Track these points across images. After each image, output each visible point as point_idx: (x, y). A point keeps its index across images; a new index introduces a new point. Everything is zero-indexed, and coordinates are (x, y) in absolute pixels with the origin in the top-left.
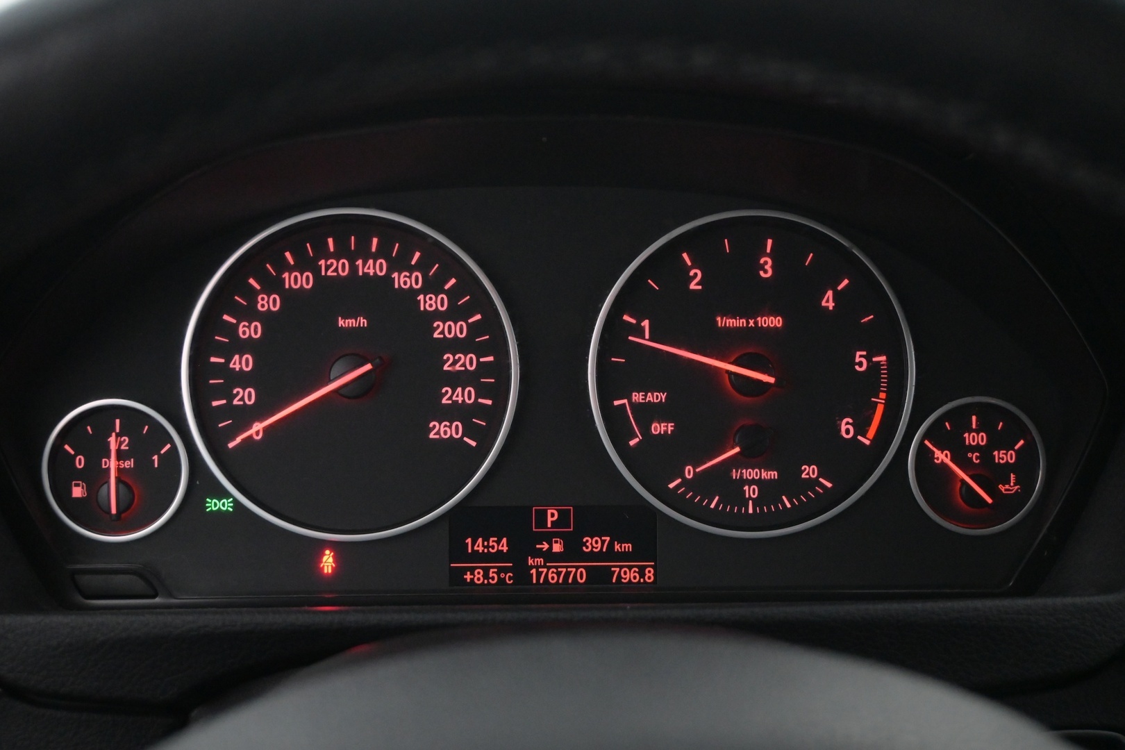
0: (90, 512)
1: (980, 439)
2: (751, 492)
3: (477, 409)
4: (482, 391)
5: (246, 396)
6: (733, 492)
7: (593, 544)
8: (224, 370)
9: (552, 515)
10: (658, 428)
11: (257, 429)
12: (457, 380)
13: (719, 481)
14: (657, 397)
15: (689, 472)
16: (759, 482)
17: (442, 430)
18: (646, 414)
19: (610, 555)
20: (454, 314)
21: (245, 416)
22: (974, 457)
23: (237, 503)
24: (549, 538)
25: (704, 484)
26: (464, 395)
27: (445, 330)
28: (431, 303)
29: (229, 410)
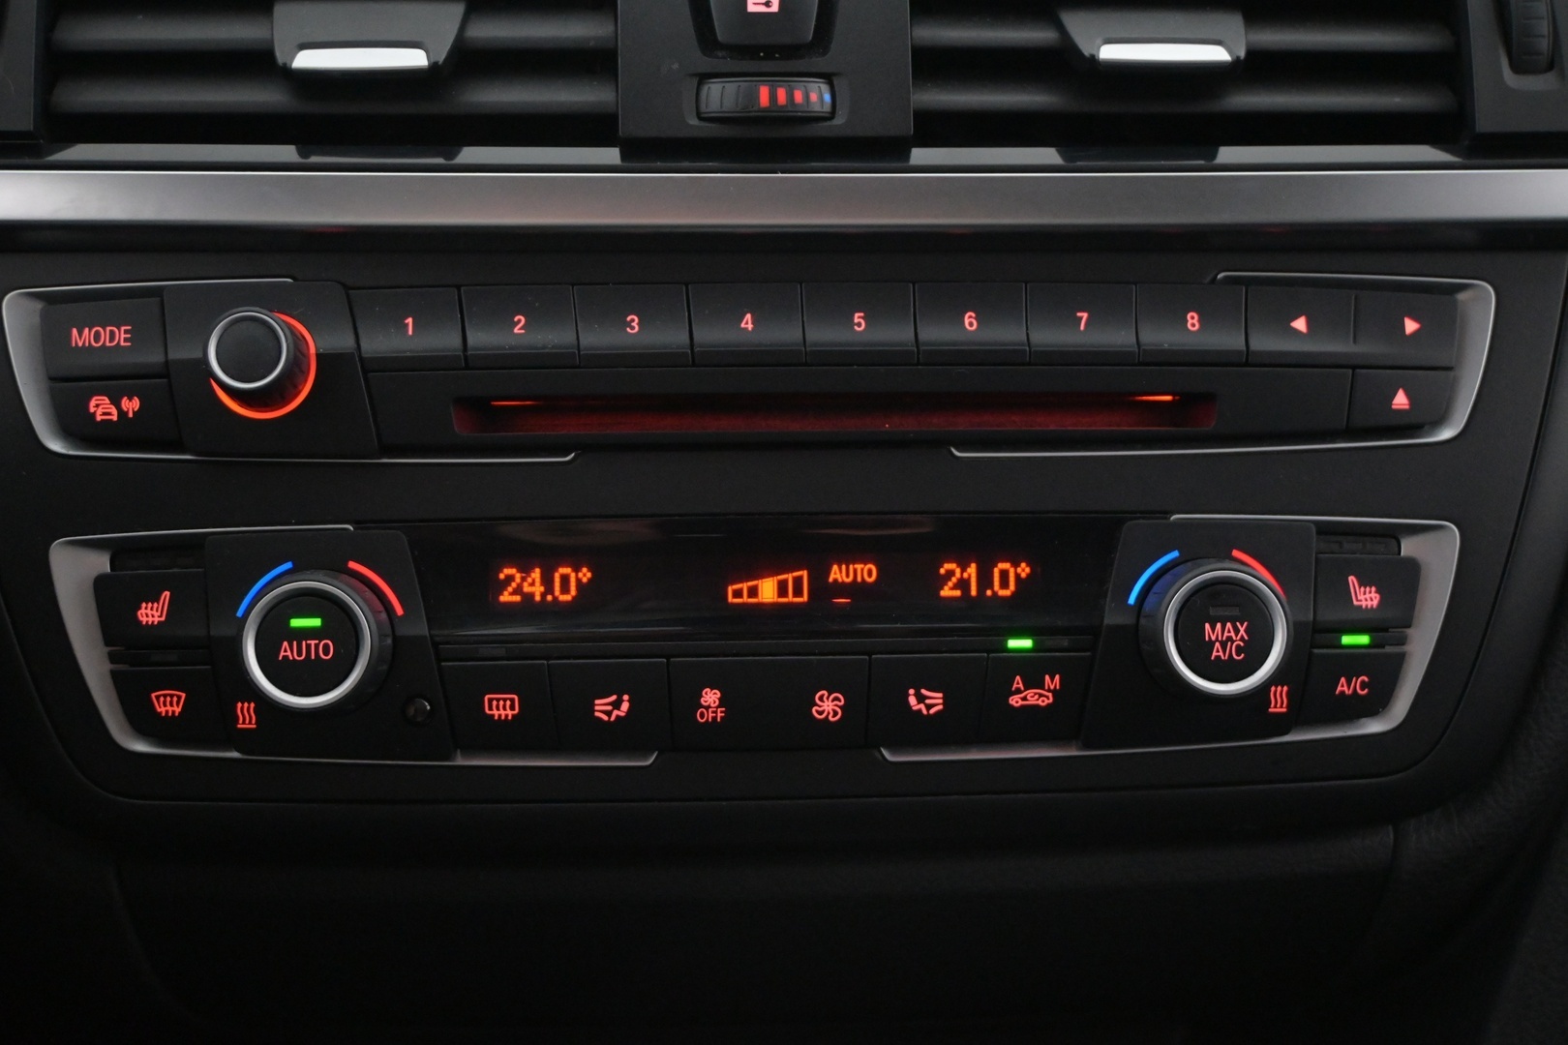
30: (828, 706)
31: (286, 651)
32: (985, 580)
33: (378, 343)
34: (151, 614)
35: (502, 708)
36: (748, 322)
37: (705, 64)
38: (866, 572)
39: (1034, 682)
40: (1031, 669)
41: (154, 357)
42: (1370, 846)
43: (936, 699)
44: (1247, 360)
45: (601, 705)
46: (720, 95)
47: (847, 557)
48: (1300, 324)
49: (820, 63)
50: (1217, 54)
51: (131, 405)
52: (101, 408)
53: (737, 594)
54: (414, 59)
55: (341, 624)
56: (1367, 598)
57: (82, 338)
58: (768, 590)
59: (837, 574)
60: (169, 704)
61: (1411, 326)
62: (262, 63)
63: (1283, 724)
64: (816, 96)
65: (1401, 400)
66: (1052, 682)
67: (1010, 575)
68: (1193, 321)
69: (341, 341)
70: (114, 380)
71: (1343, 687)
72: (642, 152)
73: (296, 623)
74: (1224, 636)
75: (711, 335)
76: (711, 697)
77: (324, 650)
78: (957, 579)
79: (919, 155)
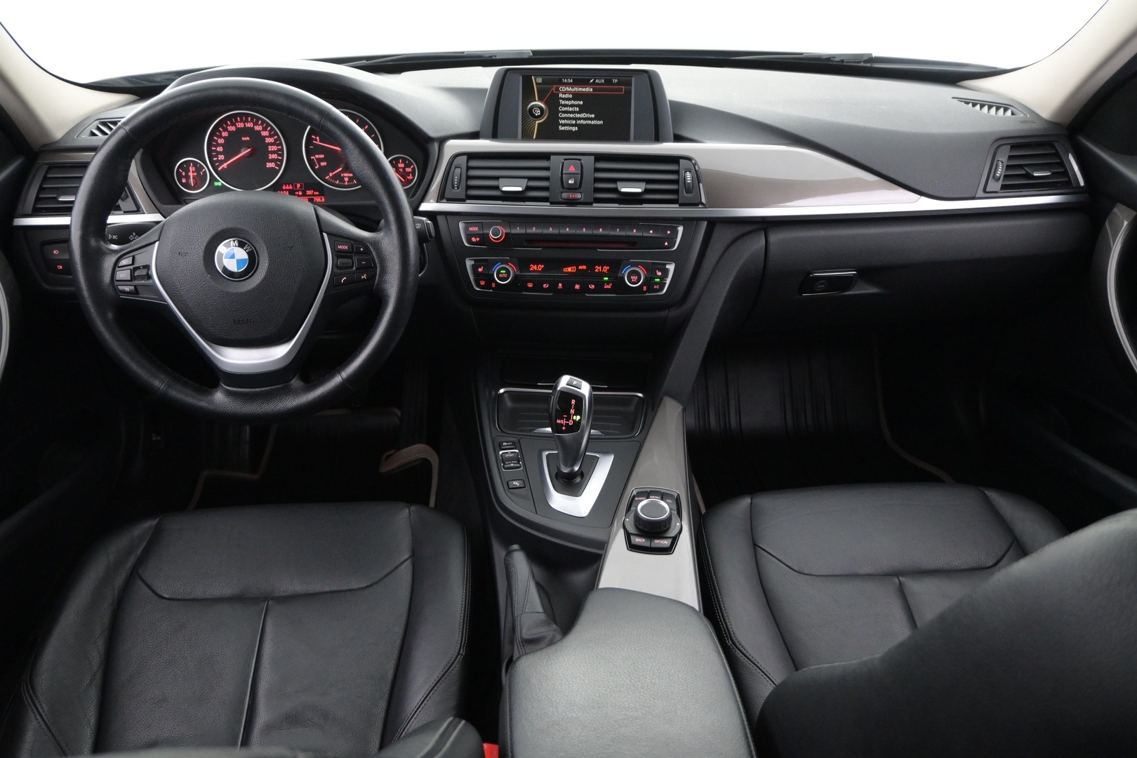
0: (187, 185)
1: (402, 165)
2: (346, 179)
3: (278, 160)
4: (279, 155)
5: (221, 157)
6: (342, 180)
7: (309, 192)
8: (215, 151)
9: (298, 186)
10: (323, 164)
11: (225, 165)
12: (273, 152)
13: (338, 176)
14: (322, 156)
15: (331, 174)
16: (349, 177)
17: (269, 165)
18: (319, 160)
19: (313, 195)
20: (270, 136)
21: (222, 162)
22: (401, 170)
23: (222, 184)
24: (298, 191)
25: (335, 177)
26: (274, 156)
27: (268, 140)
28: (264, 133)
29: (217, 161)
30: (577, 287)
31: (500, 275)
32: (602, 269)
33: (513, 231)
34: (480, 270)
35: (530, 285)
36: (568, 229)
37: (562, 190)
38: (584, 267)
39: (608, 284)
40: (608, 283)
41: (482, 232)
42: (664, 314)
43: (593, 286)
44: (642, 237)
45: (544, 286)
46: (565, 195)
47: (582, 265)
48: (651, 232)
49: (580, 191)
50: (639, 190)
51: (478, 239)
52: (474, 239)
53: (565, 270)
54: (520, 189)
55: (508, 272)
56: (659, 274)
57: (471, 229)
58: (570, 269)
59: (580, 267)
60: (482, 283)
61: (669, 232)
62: (497, 188)
63: (645, 292)
64: (579, 196)
65: (666, 244)
66: (611, 284)
67: (606, 269)
68: (635, 231)
69: (508, 231)
70: (476, 235)
71: (655, 287)
72: (552, 203)
73: (502, 272)
74: (634, 278)
75: (562, 231)
76: (560, 285)
77: (506, 276)
78: (598, 269)
79: (594, 205)
